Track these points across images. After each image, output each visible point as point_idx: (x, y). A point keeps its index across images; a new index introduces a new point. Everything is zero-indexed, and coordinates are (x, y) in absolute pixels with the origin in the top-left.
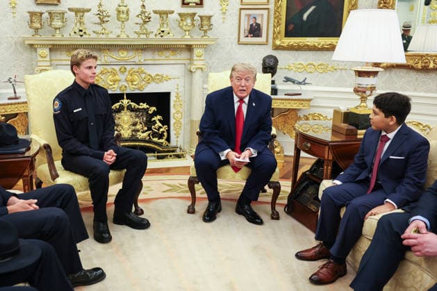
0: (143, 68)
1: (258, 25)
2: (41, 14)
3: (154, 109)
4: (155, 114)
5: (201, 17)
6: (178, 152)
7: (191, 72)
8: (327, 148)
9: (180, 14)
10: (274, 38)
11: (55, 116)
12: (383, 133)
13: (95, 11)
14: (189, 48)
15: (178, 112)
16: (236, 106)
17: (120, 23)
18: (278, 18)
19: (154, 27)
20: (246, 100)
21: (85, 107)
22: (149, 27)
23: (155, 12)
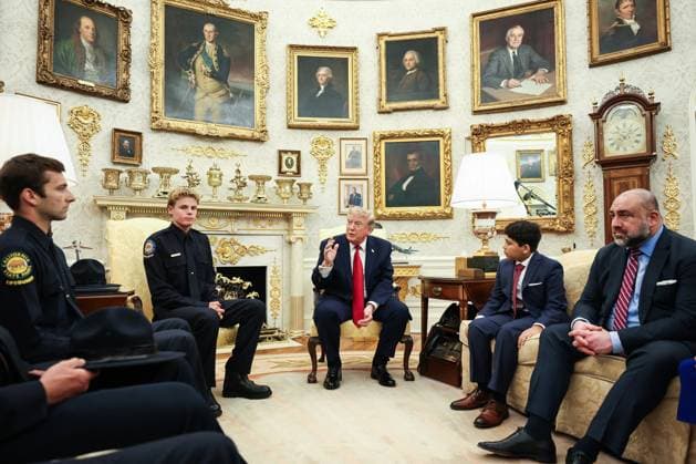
0: (236, 238)
1: (359, 195)
2: (120, 172)
3: (248, 284)
4: (250, 290)
5: (300, 185)
6: (276, 334)
7: (290, 243)
8: (461, 287)
9: (278, 182)
10: (376, 208)
11: (147, 262)
12: (518, 263)
13: (183, 172)
14: (287, 217)
15: (275, 289)
16: (353, 253)
17: (211, 188)
18: (377, 187)
19: (250, 192)
20: (363, 245)
21: (184, 252)
22: (244, 192)
23: (251, 178)
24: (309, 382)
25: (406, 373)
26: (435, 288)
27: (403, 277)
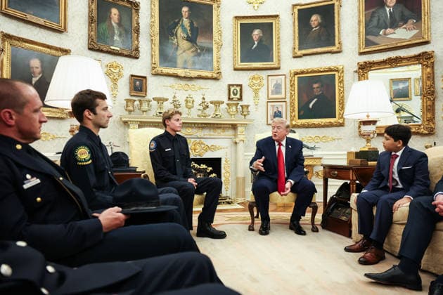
0: (202, 140)
1: (280, 112)
2: (135, 101)
3: (210, 169)
4: (211, 172)
5: (242, 106)
6: (228, 200)
7: (236, 143)
8: (351, 171)
9: (228, 104)
10: (291, 120)
11: (151, 153)
12: (393, 153)
13: (171, 100)
14: (234, 127)
15: (227, 172)
16: (277, 148)
17: (187, 109)
18: (292, 106)
19: (211, 111)
20: (284, 143)
21: (173, 148)
22: (207, 111)
23: (212, 103)
24: (250, 230)
25: (313, 227)
26: (332, 171)
27: (310, 165)
